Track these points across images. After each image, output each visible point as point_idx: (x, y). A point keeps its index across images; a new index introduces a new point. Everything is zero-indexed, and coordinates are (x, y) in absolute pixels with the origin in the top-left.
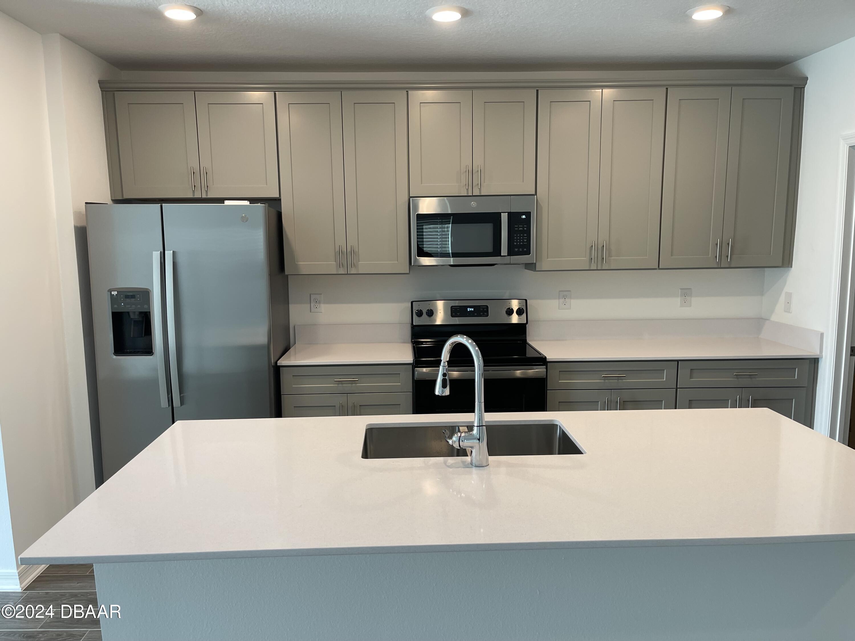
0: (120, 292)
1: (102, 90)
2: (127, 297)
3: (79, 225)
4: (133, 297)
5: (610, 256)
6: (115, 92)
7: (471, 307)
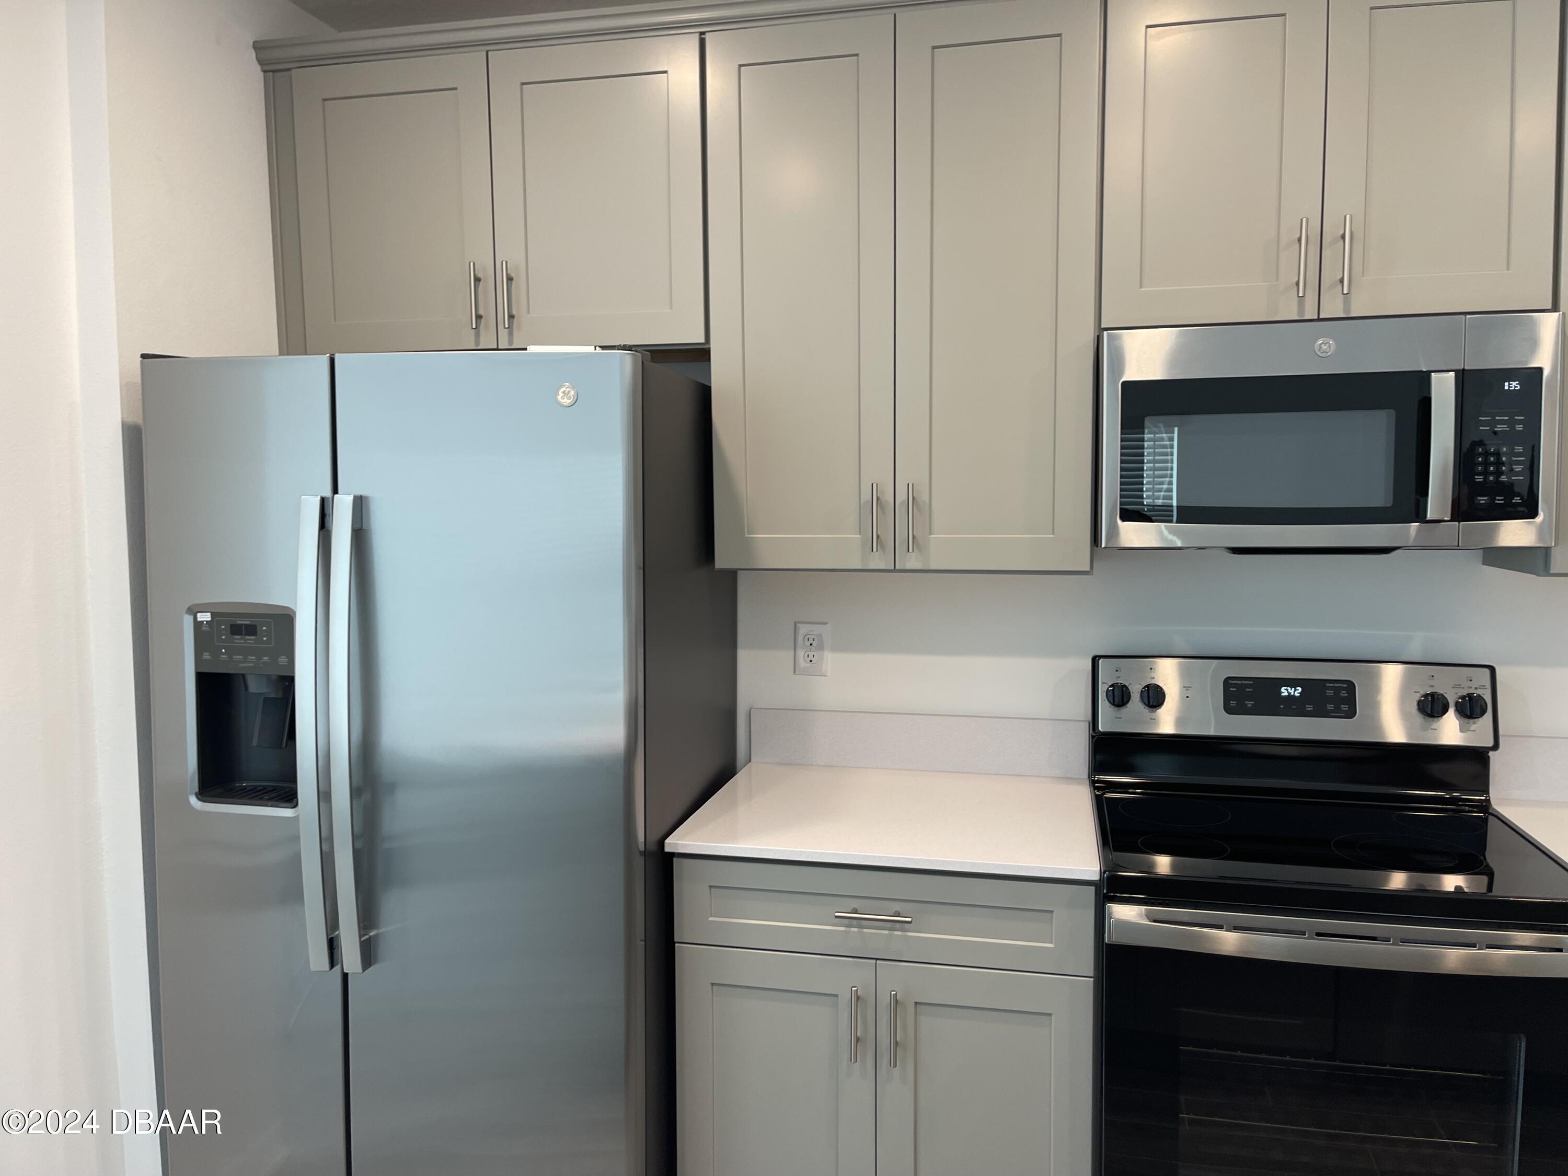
0: (218, 614)
1: (264, 66)
2: (236, 630)
3: (130, 419)
4: (251, 630)
6: (294, 71)
7: (1292, 683)
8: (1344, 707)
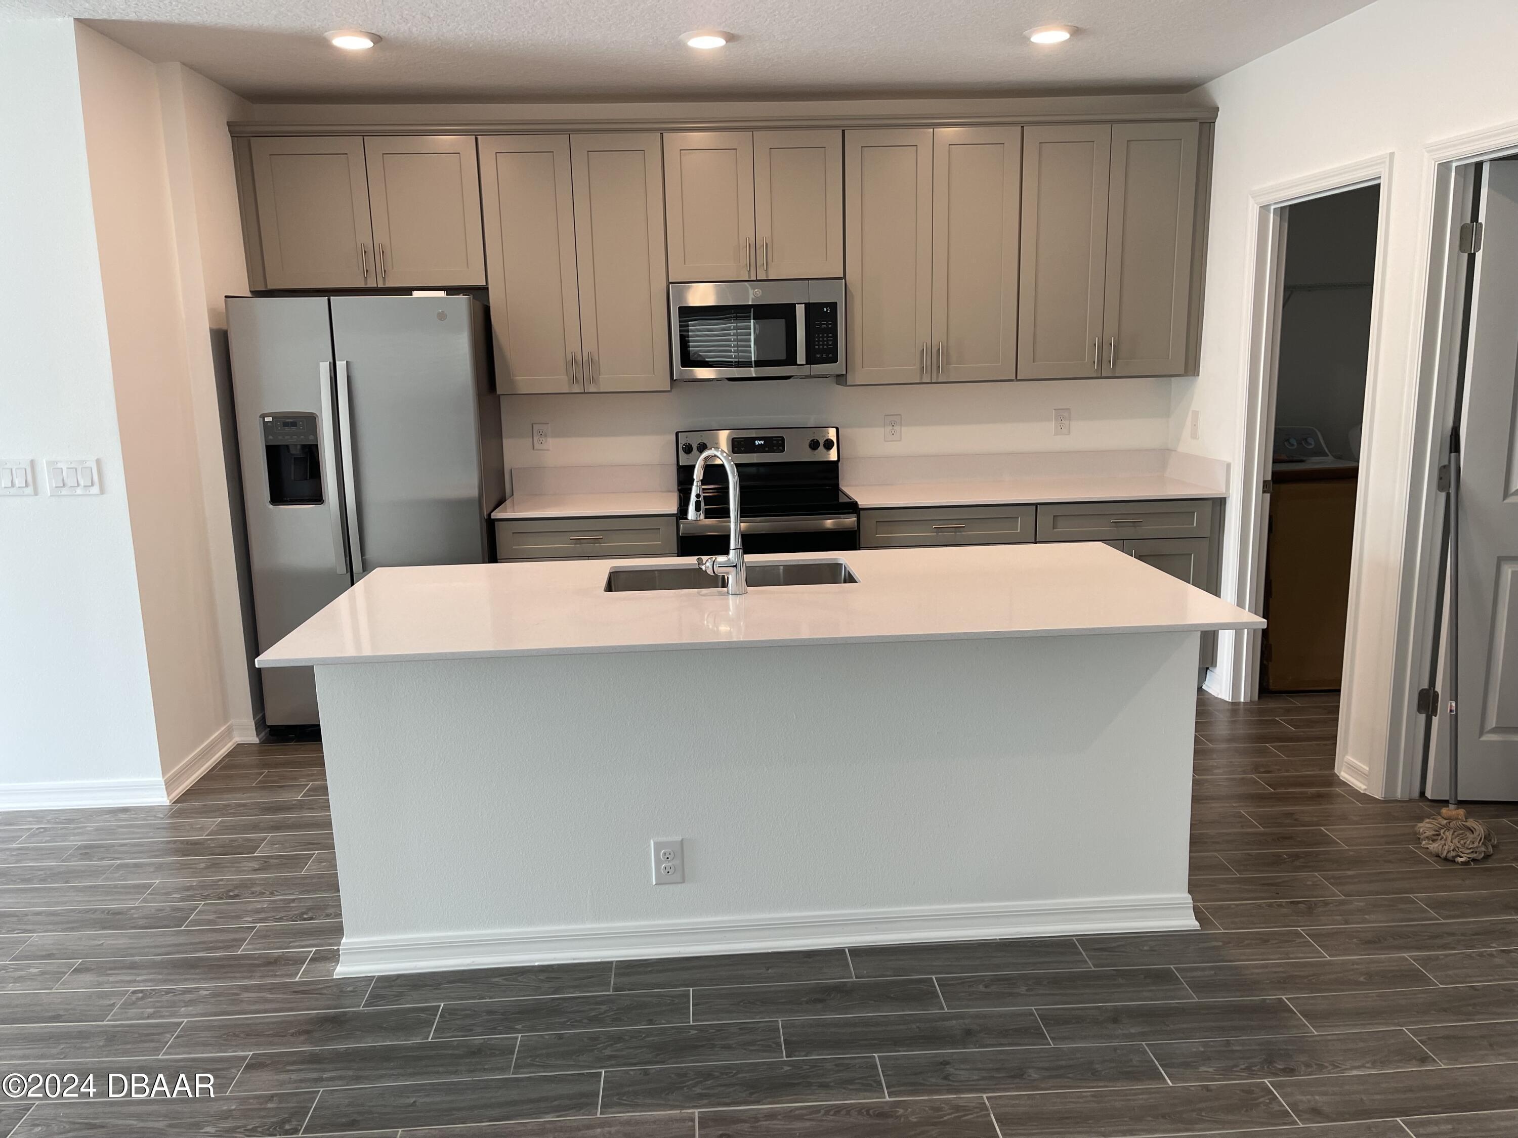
0: (276, 417)
1: (233, 135)
2: (286, 424)
3: (215, 327)
4: (294, 424)
5: (948, 363)
6: (252, 138)
7: (760, 439)
8: (781, 448)
